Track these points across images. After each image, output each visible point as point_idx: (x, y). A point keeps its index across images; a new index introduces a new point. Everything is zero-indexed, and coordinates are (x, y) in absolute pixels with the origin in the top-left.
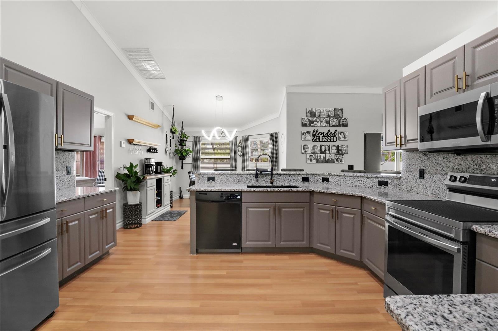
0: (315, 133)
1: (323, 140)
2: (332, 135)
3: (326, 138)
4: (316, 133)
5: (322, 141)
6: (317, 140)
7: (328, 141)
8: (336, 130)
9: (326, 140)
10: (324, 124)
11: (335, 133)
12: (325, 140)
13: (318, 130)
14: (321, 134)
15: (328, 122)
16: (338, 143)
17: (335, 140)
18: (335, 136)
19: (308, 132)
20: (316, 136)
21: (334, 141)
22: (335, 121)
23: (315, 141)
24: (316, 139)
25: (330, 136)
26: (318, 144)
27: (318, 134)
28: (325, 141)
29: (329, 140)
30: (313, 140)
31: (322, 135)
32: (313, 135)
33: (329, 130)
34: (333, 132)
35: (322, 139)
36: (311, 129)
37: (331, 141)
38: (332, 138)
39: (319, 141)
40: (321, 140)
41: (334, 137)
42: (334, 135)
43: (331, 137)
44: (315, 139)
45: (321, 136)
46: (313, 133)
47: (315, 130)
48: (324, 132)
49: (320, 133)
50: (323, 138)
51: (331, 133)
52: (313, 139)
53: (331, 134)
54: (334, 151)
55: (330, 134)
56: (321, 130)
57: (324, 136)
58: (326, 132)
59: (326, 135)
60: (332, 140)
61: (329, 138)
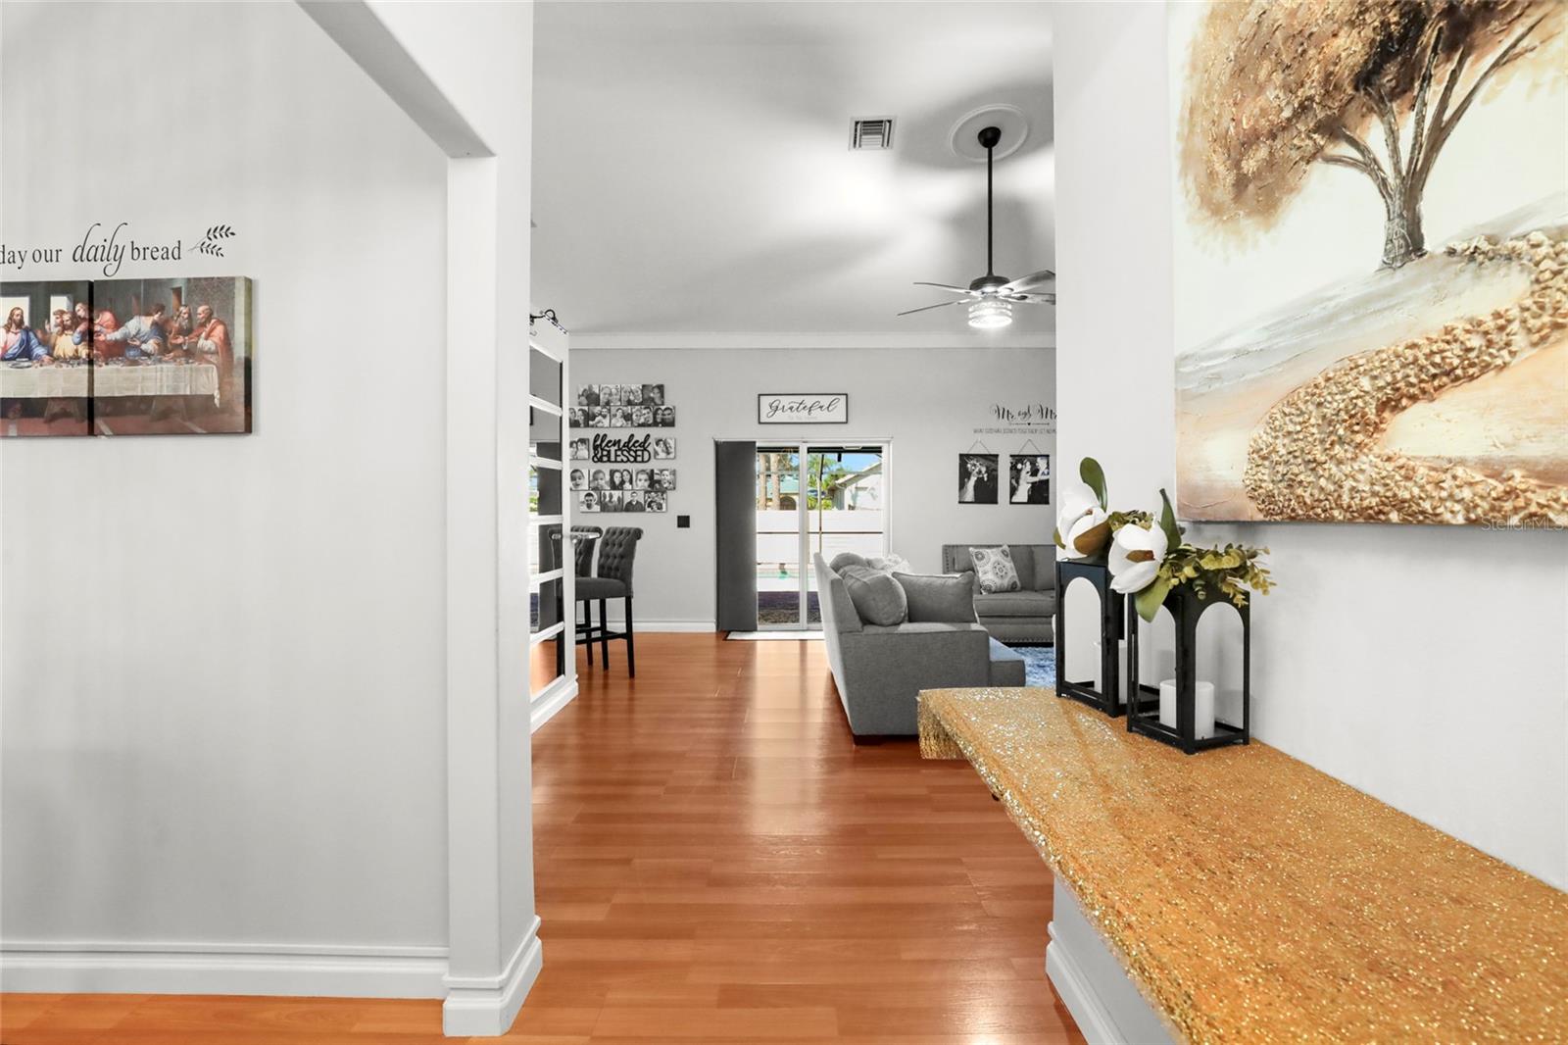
0: (598, 443)
1: (619, 459)
2: (639, 446)
3: (625, 453)
4: (602, 441)
5: (616, 461)
6: (605, 459)
7: (628, 460)
8: (648, 436)
9: (625, 459)
10: (619, 421)
11: (645, 441)
12: (622, 457)
13: (605, 435)
14: (614, 445)
15: (627, 417)
16: (654, 465)
17: (646, 459)
18: (645, 449)
19: (583, 441)
20: (602, 450)
21: (643, 461)
22: (643, 414)
23: (600, 460)
24: (602, 456)
25: (634, 449)
26: (606, 468)
27: (607, 445)
28: (622, 461)
29: (632, 459)
30: (596, 459)
31: (616, 448)
32: (595, 448)
33: (632, 436)
34: (642, 440)
35: (616, 456)
36: (589, 434)
37: (635, 461)
38: (639, 453)
39: (609, 461)
40: (613, 459)
41: (642, 451)
42: (644, 446)
43: (635, 452)
44: (599, 456)
45: (613, 449)
46: (595, 441)
47: (598, 435)
48: (619, 441)
49: (610, 441)
50: (619, 453)
51: (637, 441)
52: (596, 455)
53: (637, 445)
54: (642, 483)
55: (633, 445)
56: (612, 436)
57: (619, 449)
58: (625, 439)
59: (624, 446)
60: (639, 459)
61: (632, 453)
